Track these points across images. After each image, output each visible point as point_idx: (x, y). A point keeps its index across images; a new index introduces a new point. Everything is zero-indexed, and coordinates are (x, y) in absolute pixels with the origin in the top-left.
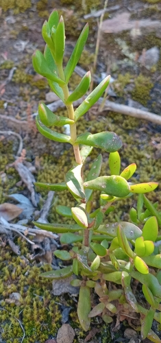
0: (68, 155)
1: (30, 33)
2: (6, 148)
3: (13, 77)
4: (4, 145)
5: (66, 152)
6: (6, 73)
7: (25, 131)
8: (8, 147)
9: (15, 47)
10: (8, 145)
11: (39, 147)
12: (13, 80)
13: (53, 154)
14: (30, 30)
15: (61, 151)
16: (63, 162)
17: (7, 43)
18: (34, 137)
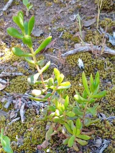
0: (79, 76)
1: (82, 9)
2: (49, 71)
3: (62, 36)
4: (49, 70)
5: (79, 75)
6: (59, 33)
7: (61, 63)
8: (51, 71)
9: (70, 18)
10: (51, 70)
11: (66, 72)
12: (62, 37)
13: (72, 75)
14: (82, 7)
15: (76, 74)
16: (76, 79)
17: (66, 16)
18: (64, 66)
